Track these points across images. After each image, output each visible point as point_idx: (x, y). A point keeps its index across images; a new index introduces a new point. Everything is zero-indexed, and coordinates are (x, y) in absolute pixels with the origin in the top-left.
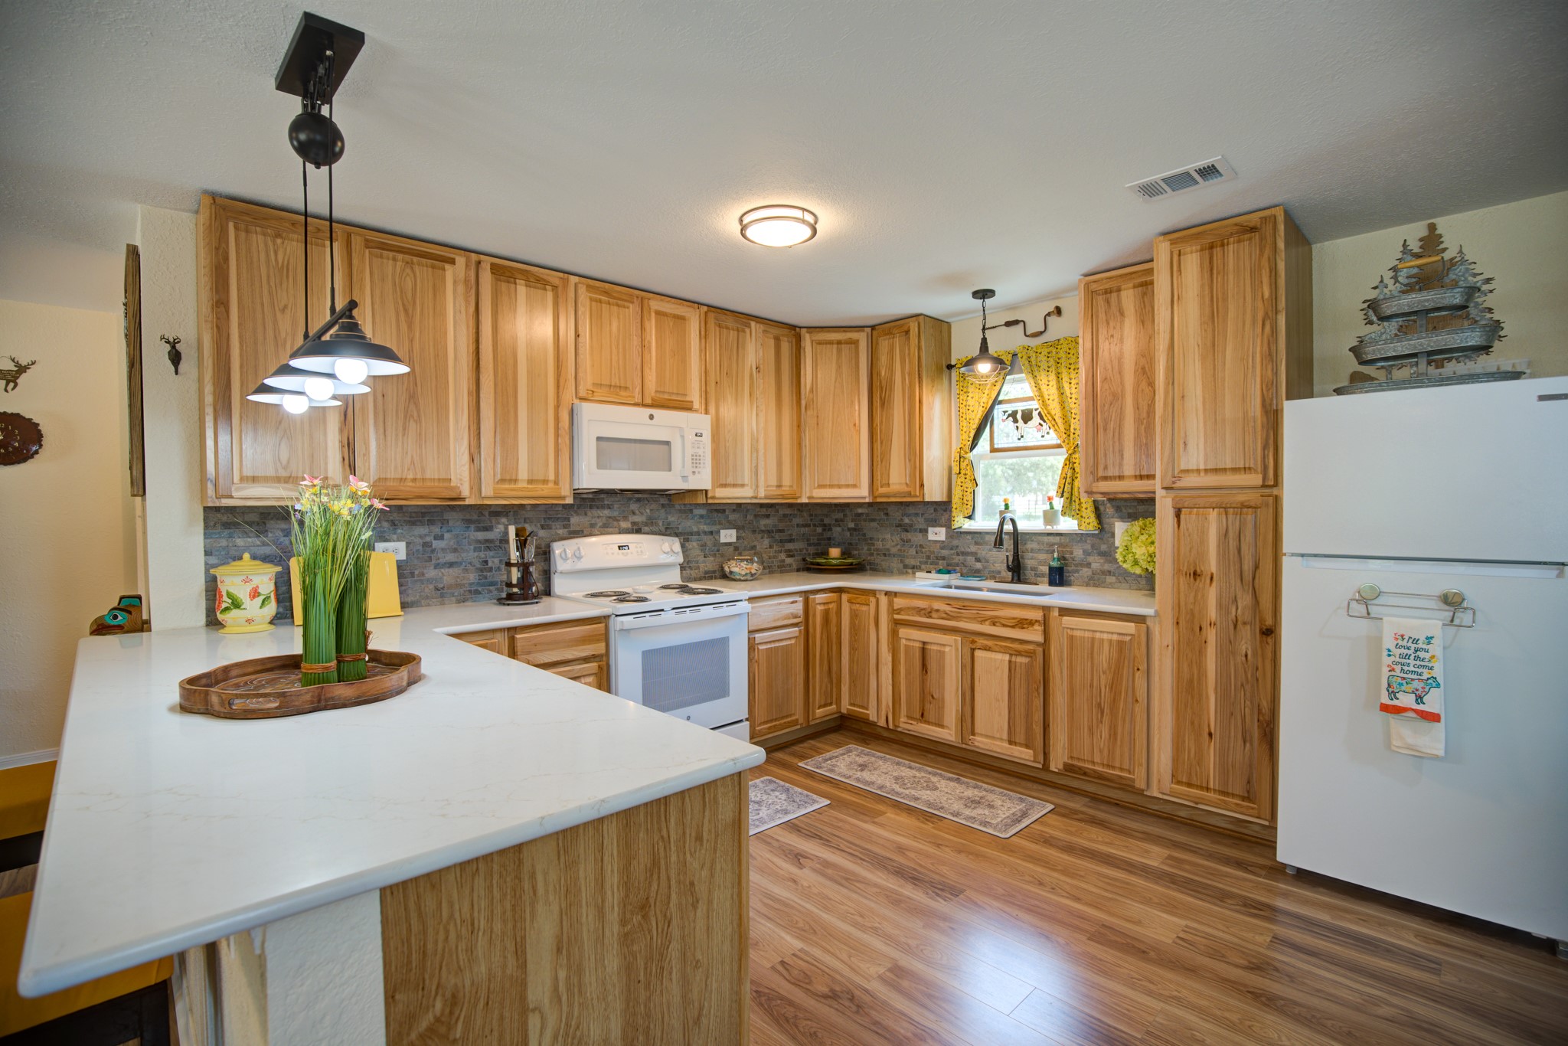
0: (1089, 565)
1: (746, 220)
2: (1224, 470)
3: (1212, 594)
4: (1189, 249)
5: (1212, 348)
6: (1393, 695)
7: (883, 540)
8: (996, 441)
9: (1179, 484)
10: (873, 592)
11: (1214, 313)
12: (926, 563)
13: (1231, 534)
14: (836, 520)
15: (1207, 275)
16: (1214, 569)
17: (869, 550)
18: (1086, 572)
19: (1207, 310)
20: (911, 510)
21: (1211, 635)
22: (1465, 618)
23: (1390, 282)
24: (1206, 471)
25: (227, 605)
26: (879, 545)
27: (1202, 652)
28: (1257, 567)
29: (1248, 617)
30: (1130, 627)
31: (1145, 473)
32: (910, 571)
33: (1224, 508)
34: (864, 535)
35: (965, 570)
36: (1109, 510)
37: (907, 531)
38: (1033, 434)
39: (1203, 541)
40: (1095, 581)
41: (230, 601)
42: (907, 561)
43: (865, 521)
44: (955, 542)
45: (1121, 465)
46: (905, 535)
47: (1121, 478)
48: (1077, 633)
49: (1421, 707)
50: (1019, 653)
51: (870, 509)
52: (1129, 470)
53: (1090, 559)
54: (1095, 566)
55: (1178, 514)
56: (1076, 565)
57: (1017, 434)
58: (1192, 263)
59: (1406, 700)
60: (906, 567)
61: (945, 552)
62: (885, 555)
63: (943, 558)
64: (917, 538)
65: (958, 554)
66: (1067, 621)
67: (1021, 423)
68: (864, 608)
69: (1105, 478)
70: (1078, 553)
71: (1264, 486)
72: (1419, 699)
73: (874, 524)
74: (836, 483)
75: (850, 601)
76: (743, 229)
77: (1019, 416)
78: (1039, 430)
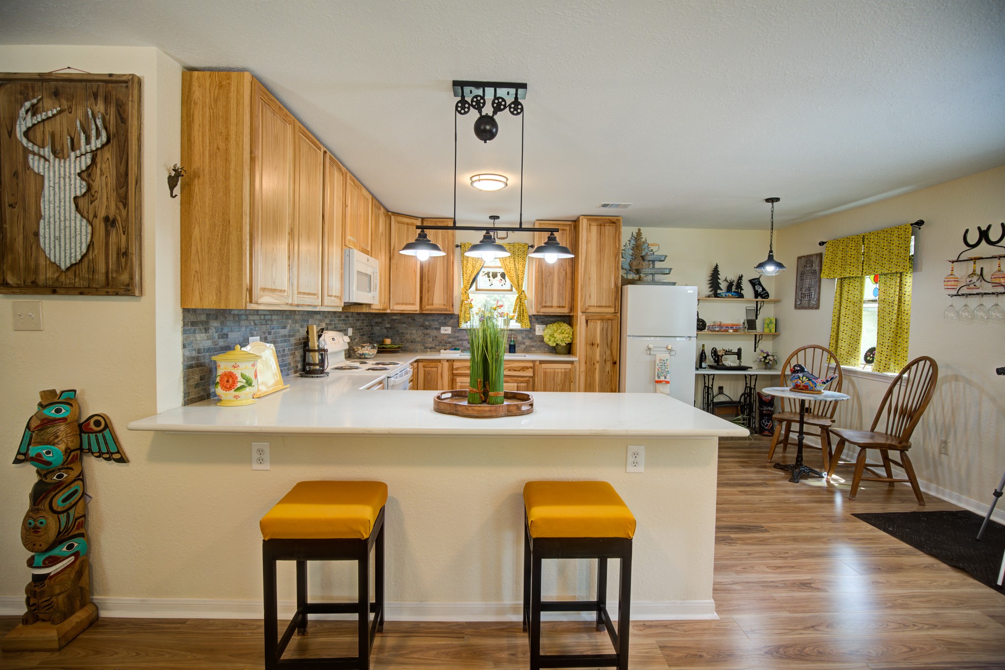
0: (524, 343)
1: (474, 179)
2: (602, 306)
3: (598, 351)
4: (593, 224)
5: (600, 263)
6: (659, 377)
7: (411, 334)
8: (478, 285)
9: (587, 311)
10: (439, 361)
11: (601, 249)
12: (439, 345)
13: (604, 330)
14: (376, 323)
15: (599, 235)
16: (599, 342)
17: (401, 339)
18: (523, 346)
19: (599, 248)
20: (430, 318)
21: (597, 366)
22: (672, 353)
23: (628, 245)
24: (597, 306)
25: (242, 384)
26: (408, 336)
27: (594, 373)
28: (612, 341)
29: (609, 359)
30: (569, 366)
31: (561, 305)
32: (429, 350)
33: (602, 320)
34: (397, 331)
35: (463, 348)
36: (534, 320)
37: (427, 329)
38: (497, 283)
39: (595, 332)
40: (527, 350)
41: (244, 381)
42: (427, 345)
43: (398, 323)
44: (457, 334)
45: (552, 302)
46: (426, 331)
47: (552, 307)
48: (548, 370)
49: (666, 380)
50: (522, 382)
51: (401, 317)
52: (555, 304)
53: (525, 341)
54: (527, 344)
55: (587, 322)
56: (519, 344)
57: (489, 283)
58: (594, 229)
59: (662, 378)
60: (426, 348)
61: (450, 340)
62: (412, 342)
63: (450, 343)
64: (434, 333)
65: (458, 340)
66: (544, 366)
67: (491, 278)
68: (435, 369)
69: (545, 307)
70: (520, 338)
71: (615, 313)
72: (665, 377)
73: (405, 325)
74: (405, 302)
75: (424, 367)
76: (472, 182)
77: (491, 275)
78: (500, 282)
